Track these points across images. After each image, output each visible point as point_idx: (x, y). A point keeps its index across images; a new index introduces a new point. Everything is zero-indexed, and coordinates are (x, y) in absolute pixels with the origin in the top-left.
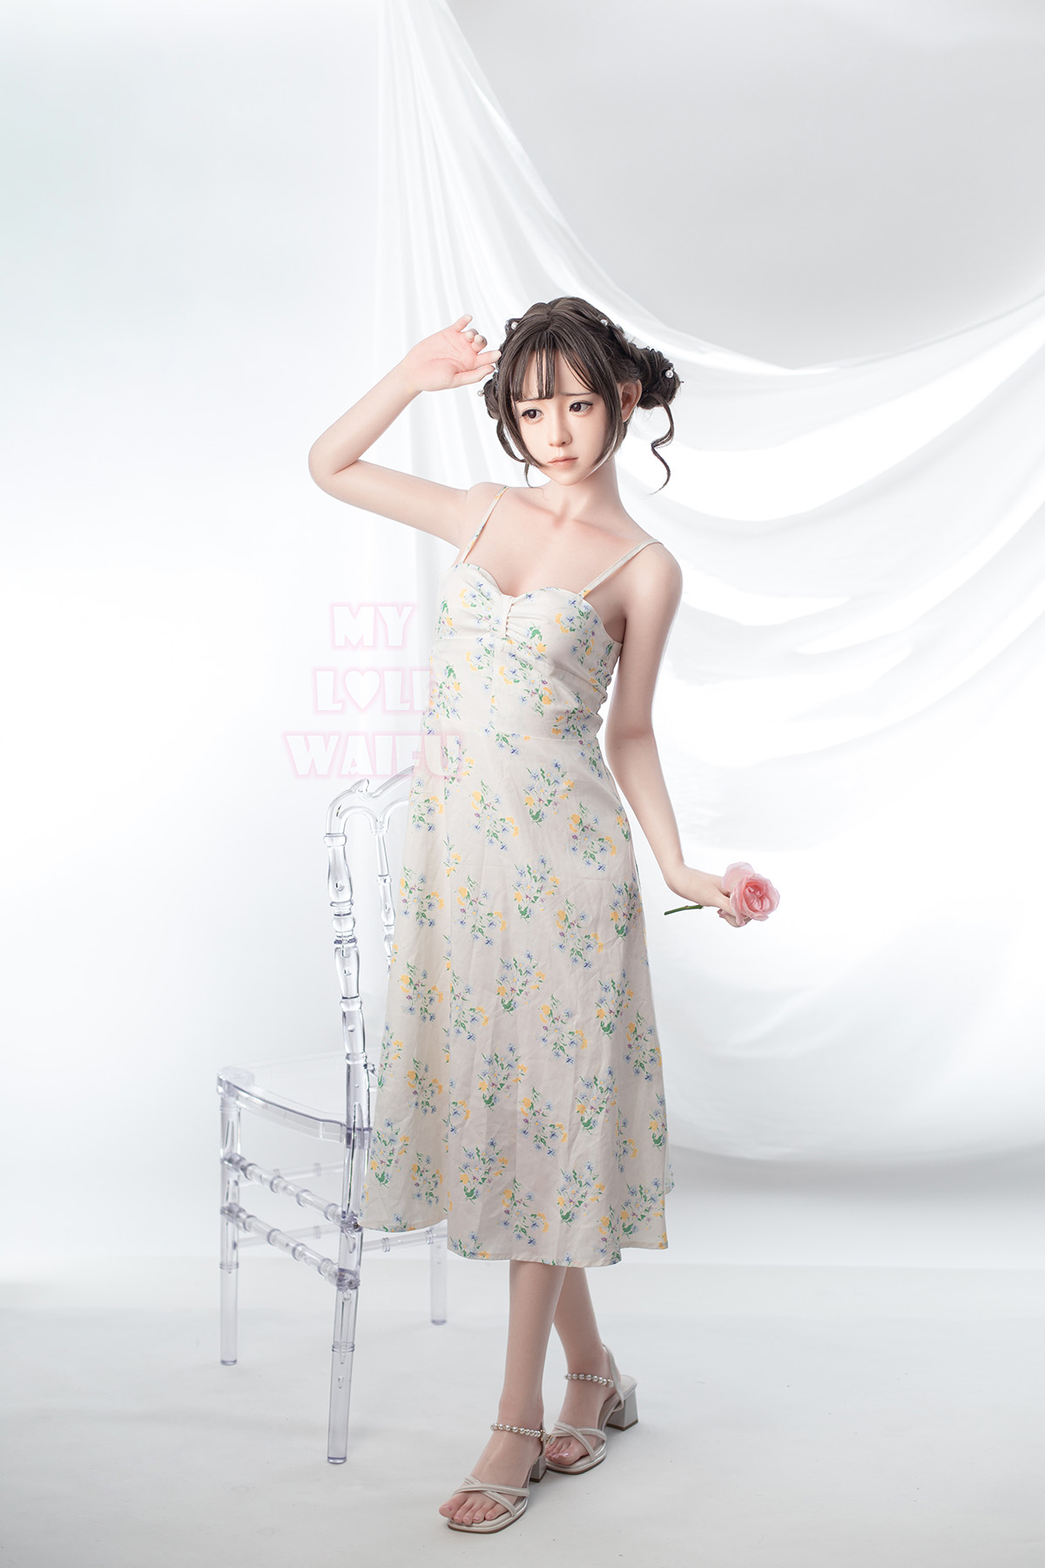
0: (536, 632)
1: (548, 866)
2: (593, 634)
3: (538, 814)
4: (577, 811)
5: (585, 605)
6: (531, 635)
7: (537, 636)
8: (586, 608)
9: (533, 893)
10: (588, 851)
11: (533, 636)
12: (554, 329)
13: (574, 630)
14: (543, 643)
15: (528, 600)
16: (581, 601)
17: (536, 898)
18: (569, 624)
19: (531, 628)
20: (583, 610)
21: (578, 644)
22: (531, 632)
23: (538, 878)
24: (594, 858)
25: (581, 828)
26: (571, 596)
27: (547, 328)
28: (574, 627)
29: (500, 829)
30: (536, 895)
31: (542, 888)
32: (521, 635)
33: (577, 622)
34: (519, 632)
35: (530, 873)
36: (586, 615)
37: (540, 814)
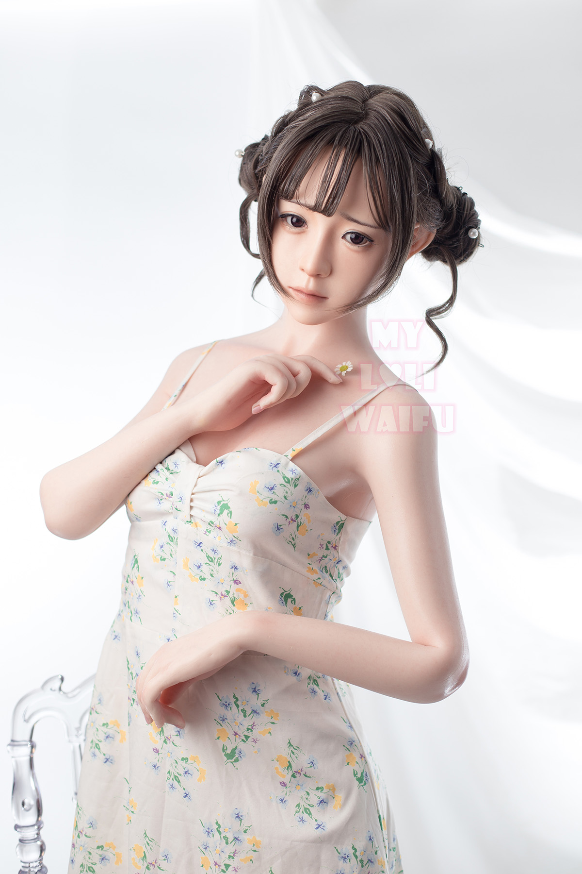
0: (225, 507)
1: (245, 823)
2: (307, 506)
3: (233, 751)
4: (285, 752)
5: (292, 470)
6: (218, 512)
7: (226, 512)
8: (293, 471)
9: (224, 860)
10: (302, 803)
11: (221, 512)
12: (366, 128)
13: (275, 502)
14: (234, 520)
15: (220, 468)
16: (287, 464)
17: (227, 866)
18: (269, 495)
19: (219, 502)
20: (290, 475)
21: (282, 521)
22: (219, 507)
23: (231, 839)
24: (310, 814)
25: (291, 773)
26: (272, 456)
27: (356, 122)
28: (275, 498)
29: (182, 772)
30: (227, 862)
31: (235, 853)
32: (207, 512)
33: (280, 492)
34: (205, 509)
35: (220, 833)
36: (295, 482)
37: (237, 751)
